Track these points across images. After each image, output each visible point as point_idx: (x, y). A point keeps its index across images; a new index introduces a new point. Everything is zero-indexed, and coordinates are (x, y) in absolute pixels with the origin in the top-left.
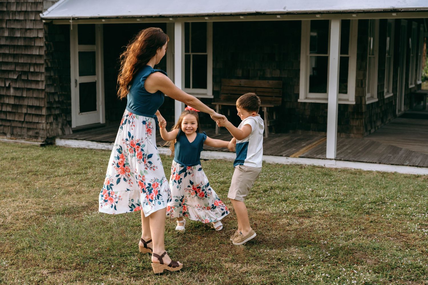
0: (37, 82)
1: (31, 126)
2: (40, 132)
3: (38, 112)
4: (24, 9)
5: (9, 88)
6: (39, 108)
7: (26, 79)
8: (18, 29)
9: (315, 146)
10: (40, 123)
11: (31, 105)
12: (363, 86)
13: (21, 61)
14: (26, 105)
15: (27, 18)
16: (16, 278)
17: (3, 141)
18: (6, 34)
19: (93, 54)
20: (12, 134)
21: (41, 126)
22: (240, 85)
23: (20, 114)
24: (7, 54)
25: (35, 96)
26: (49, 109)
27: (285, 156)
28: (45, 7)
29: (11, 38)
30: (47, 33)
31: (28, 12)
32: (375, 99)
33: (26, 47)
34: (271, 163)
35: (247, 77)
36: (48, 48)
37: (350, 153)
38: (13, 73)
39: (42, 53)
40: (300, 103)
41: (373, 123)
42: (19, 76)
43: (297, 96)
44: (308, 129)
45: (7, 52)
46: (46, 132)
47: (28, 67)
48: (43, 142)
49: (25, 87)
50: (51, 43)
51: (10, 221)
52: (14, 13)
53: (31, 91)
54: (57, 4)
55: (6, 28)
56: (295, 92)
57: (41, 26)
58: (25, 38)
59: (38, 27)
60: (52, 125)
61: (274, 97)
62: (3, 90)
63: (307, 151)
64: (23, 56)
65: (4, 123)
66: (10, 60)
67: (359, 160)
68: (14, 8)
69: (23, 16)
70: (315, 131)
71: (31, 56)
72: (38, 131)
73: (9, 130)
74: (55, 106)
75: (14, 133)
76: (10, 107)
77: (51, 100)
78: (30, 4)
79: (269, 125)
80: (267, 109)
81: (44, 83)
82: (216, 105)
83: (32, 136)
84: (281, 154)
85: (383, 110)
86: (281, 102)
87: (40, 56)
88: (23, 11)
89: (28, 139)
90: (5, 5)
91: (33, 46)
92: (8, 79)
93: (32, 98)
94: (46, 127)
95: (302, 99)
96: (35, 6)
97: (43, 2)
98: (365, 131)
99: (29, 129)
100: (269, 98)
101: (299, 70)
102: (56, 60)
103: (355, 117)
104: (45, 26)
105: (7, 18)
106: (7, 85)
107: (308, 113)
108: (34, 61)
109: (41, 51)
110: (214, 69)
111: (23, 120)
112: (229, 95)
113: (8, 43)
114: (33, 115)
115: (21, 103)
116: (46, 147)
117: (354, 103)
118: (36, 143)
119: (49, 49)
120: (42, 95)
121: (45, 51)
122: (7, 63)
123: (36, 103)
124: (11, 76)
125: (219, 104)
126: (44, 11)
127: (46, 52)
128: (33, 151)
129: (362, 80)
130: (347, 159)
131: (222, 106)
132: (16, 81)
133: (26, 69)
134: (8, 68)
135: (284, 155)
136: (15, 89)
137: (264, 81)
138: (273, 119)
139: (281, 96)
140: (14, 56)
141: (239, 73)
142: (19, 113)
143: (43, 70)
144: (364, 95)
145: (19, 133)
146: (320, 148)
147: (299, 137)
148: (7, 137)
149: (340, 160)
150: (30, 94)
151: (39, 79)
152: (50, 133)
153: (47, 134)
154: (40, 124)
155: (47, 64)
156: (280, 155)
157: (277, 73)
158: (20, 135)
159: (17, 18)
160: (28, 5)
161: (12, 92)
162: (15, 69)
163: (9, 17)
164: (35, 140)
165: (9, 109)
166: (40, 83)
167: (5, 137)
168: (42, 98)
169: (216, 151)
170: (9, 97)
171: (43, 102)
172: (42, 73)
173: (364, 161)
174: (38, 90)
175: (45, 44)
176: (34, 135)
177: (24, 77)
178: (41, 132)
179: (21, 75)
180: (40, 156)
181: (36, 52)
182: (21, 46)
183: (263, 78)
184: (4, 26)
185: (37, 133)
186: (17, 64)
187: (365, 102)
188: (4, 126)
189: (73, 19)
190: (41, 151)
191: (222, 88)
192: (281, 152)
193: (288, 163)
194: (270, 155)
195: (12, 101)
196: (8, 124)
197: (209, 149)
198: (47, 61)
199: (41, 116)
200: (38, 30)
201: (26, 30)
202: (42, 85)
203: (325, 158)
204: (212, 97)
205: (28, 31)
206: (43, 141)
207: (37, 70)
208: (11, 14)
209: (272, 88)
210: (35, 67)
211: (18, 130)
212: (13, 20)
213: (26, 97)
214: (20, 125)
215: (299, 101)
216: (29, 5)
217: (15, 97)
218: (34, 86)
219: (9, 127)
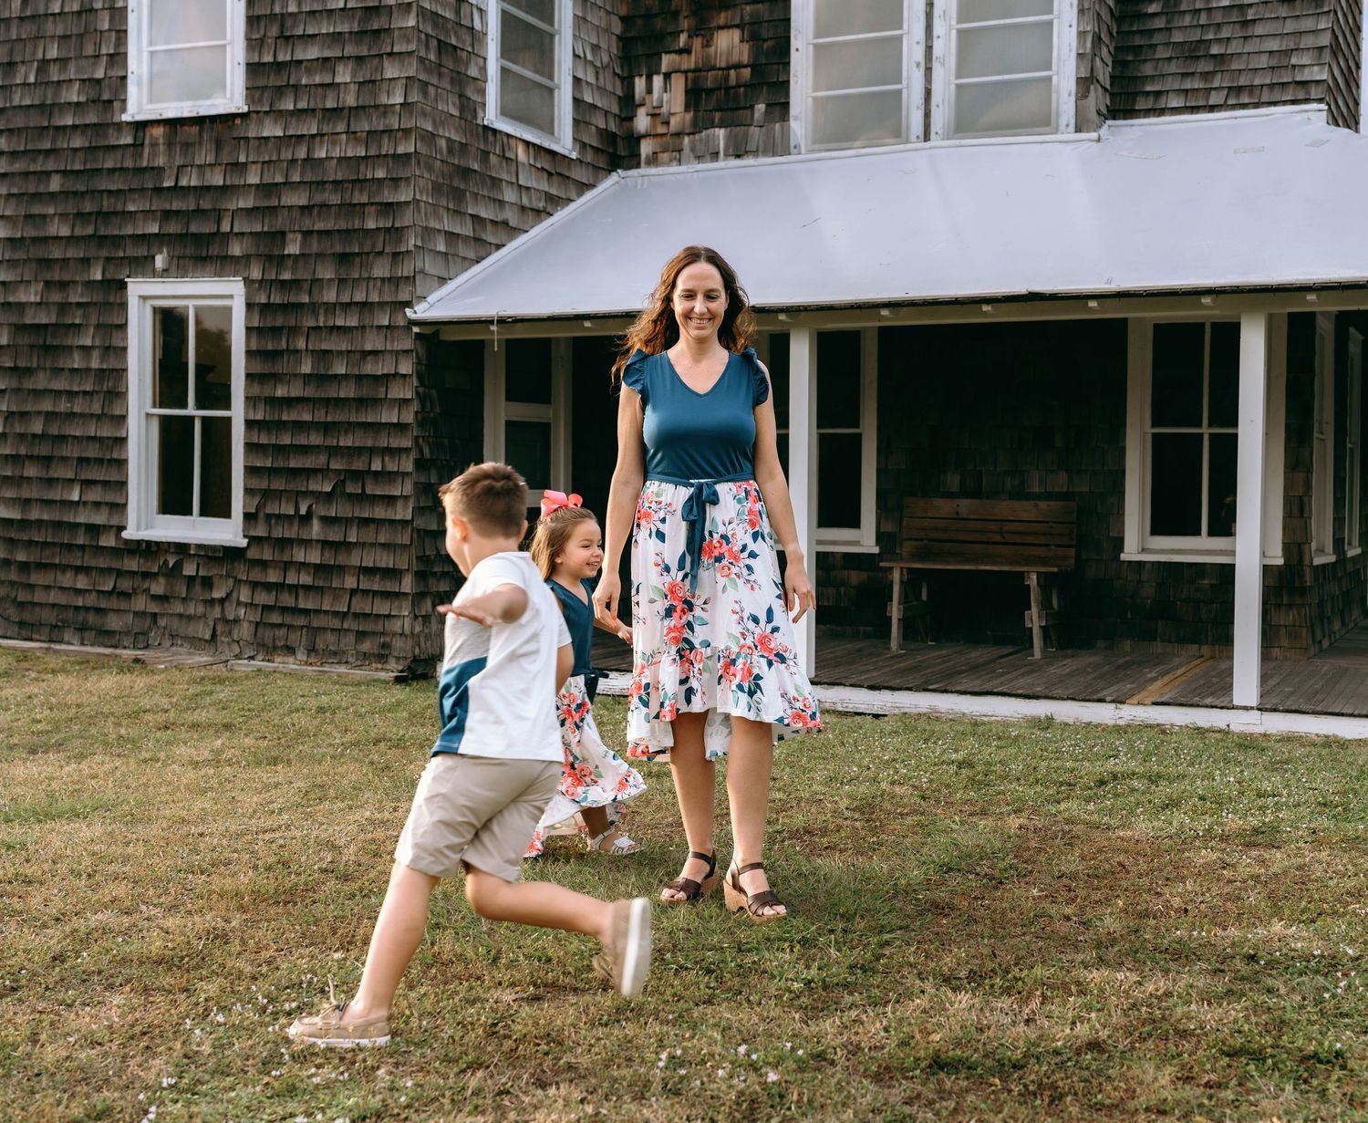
0: (390, 500)
1: (368, 626)
2: (394, 643)
3: (390, 586)
4: (360, 297)
5: (306, 519)
6: (393, 573)
7: (360, 491)
8: (341, 353)
9: (1183, 678)
10: (394, 616)
11: (371, 565)
12: (1306, 515)
13: (347, 441)
14: (355, 567)
15: (367, 322)
16: (416, 1015)
17: (285, 670)
18: (306, 368)
19: (543, 430)
20: (312, 650)
21: (396, 626)
22: (957, 513)
23: (337, 593)
24: (306, 422)
25: (382, 539)
26: (421, 576)
27: (1112, 702)
28: (419, 292)
29: (320, 379)
30: (424, 362)
31: (372, 303)
32: (1329, 554)
33: (362, 403)
34: (1071, 721)
35: (976, 494)
36: (423, 407)
37: (1292, 693)
38: (320, 476)
39: (409, 417)
40: (1126, 564)
41: (1326, 620)
42: (340, 485)
43: (1119, 544)
44: (1150, 636)
45: (307, 417)
46: (410, 642)
47: (365, 458)
48: (401, 671)
49: (356, 515)
50: (434, 392)
51: (353, 858)
52: (331, 308)
53: (372, 526)
54: (451, 285)
55: (307, 350)
56: (1111, 534)
57: (408, 344)
58: (360, 378)
59: (398, 346)
60: (430, 622)
61: (1053, 547)
62: (291, 524)
63: (1167, 689)
64: (351, 427)
65: (288, 620)
66: (315, 439)
67: (1330, 710)
68: (330, 296)
69: (357, 316)
70: (1170, 641)
71: (377, 427)
72: (388, 639)
73: (304, 639)
74: (437, 569)
75: (316, 647)
76: (309, 574)
77: (427, 553)
78: (379, 283)
79: (1044, 624)
80: (1038, 578)
81: (411, 504)
82: (892, 568)
83: (370, 654)
84: (1099, 696)
85: (1344, 589)
86: (1073, 561)
87: (401, 427)
88: (356, 303)
89: (359, 663)
90: (306, 286)
91: (381, 399)
92: (307, 494)
93: (373, 545)
94: (412, 628)
95: (1131, 551)
96: (393, 288)
97: (414, 277)
98: (1310, 642)
99: (361, 635)
100: (1041, 552)
101: (1123, 472)
102: (446, 441)
103: (1285, 602)
104: (418, 342)
105: (312, 323)
106: (303, 511)
107: (1149, 590)
108: (383, 442)
109: (404, 412)
110: (881, 473)
111: (345, 610)
112: (925, 542)
113: (309, 392)
114: (375, 593)
115: (342, 559)
116: (410, 685)
117: (1281, 562)
118: (383, 675)
119: (428, 409)
120: (405, 538)
121: (416, 413)
122: (304, 450)
123: (385, 560)
124: (315, 486)
125: (902, 565)
126: (418, 303)
127: (419, 416)
128: (377, 692)
129: (1301, 498)
130: (1293, 708)
131: (910, 570)
132: (329, 497)
133: (359, 465)
134: (308, 462)
135: (1108, 699)
136: (326, 520)
137: (1024, 503)
138: (1051, 607)
139: (1074, 543)
140: (327, 428)
141: (953, 480)
142: (335, 588)
143: (408, 465)
144: (1307, 540)
145: (332, 648)
146: (1202, 682)
147: (1128, 658)
148: (296, 659)
149: (1275, 710)
150: (369, 535)
151: (397, 493)
152: (423, 645)
153: (413, 648)
154: (393, 621)
155: (421, 451)
156: (1095, 697)
157: (1060, 482)
158: (335, 653)
159: (340, 322)
160: (371, 287)
161: (316, 529)
162: (328, 465)
163: (317, 320)
164: (380, 666)
165: (306, 579)
166: (400, 504)
167: (291, 659)
168: (403, 547)
169: (909, 689)
170: (306, 543)
171: (405, 558)
172: (405, 475)
173: (1344, 711)
174: (392, 522)
175: (418, 393)
176: (376, 652)
177: (351, 488)
178: (398, 643)
179: (343, 482)
180: (399, 703)
181: (388, 416)
182: (347, 399)
183: (1021, 494)
184: (301, 344)
185: (384, 646)
186: (334, 451)
187: (1312, 560)
188: (290, 627)
189: (502, 321)
190: (400, 693)
191: (904, 524)
192: (1097, 692)
193: (1121, 722)
194: (1068, 699)
195: (314, 557)
196: (301, 621)
197: (886, 684)
198: (421, 440)
199: (398, 595)
200: (398, 354)
201: (365, 354)
202: (405, 507)
203: (1230, 705)
204: (876, 550)
205: (369, 358)
206: (400, 668)
207: (392, 467)
208: (322, 311)
209: (1047, 522)
210: (387, 459)
211: (330, 637)
212: (326, 327)
213: (356, 544)
214: (336, 623)
215: (1123, 557)
216: (374, 286)
217: (325, 544)
218: (379, 512)
219: (305, 630)
